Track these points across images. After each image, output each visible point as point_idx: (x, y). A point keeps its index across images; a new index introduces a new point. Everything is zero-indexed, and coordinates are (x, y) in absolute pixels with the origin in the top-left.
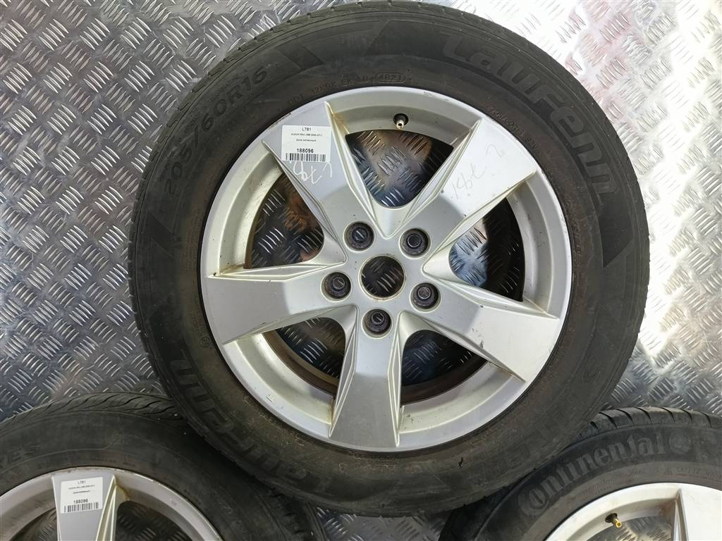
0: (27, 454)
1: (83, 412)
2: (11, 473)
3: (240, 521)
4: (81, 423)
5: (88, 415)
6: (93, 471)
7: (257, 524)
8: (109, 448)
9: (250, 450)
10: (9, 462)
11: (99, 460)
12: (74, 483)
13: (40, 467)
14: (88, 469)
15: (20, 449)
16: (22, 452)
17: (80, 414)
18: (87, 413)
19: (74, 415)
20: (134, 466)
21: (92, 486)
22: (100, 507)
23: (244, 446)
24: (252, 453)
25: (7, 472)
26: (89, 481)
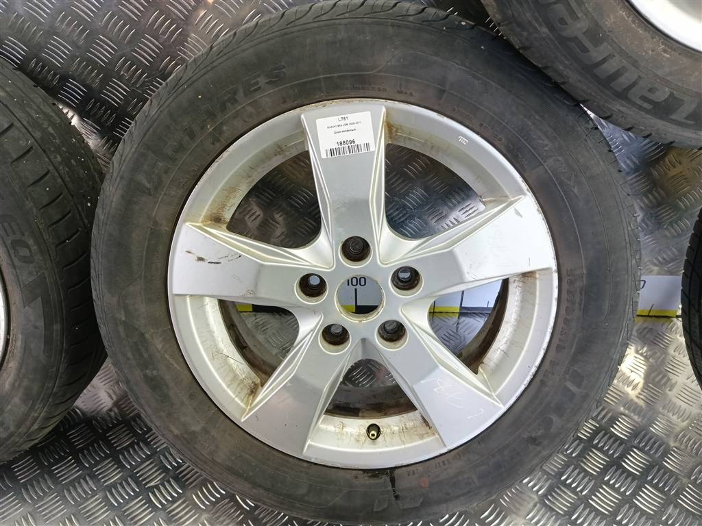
0: (267, 83)
1: (337, 21)
2: (250, 109)
3: (560, 158)
4: (340, 37)
5: (346, 25)
6: (356, 103)
7: (582, 160)
8: (379, 72)
9: (604, 61)
10: (246, 95)
11: (363, 88)
12: (334, 120)
13: (285, 102)
14: (349, 102)
15: (259, 76)
16: (262, 81)
17: (334, 24)
18: (344, 21)
19: (325, 26)
20: (411, 94)
21: (357, 123)
22: (372, 148)
23: (596, 54)
24: (604, 66)
25: (244, 107)
26: (352, 117)
